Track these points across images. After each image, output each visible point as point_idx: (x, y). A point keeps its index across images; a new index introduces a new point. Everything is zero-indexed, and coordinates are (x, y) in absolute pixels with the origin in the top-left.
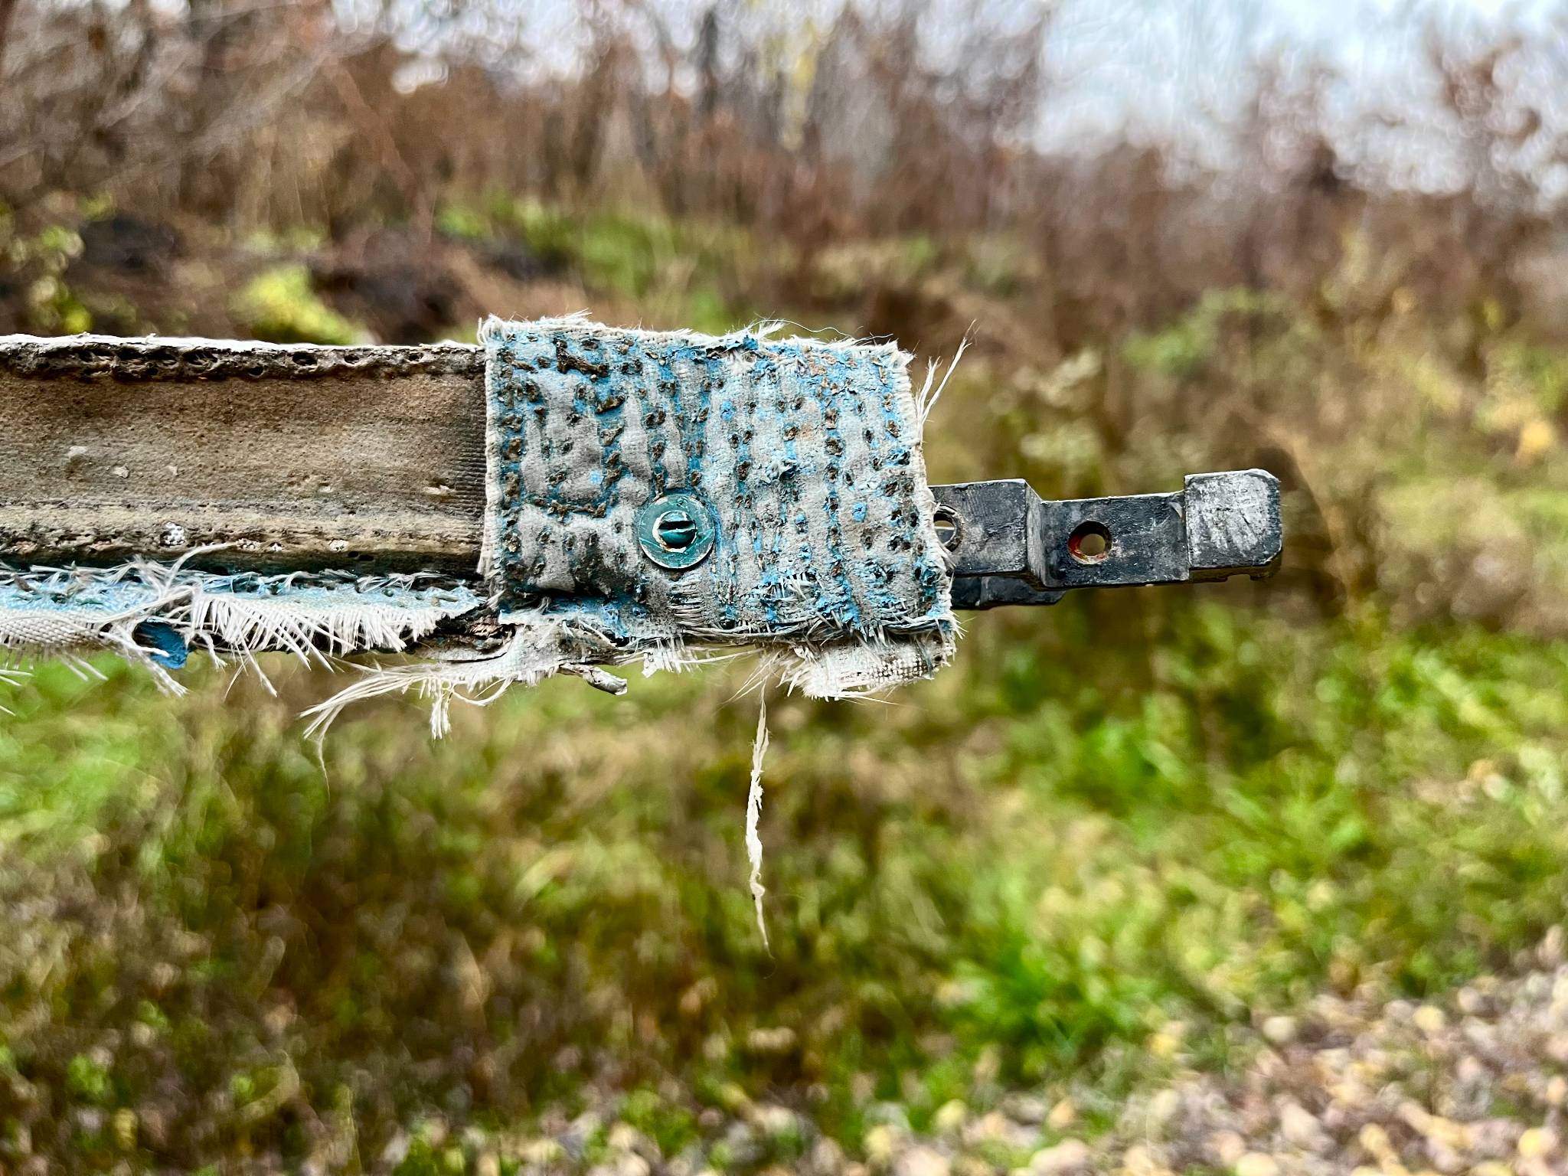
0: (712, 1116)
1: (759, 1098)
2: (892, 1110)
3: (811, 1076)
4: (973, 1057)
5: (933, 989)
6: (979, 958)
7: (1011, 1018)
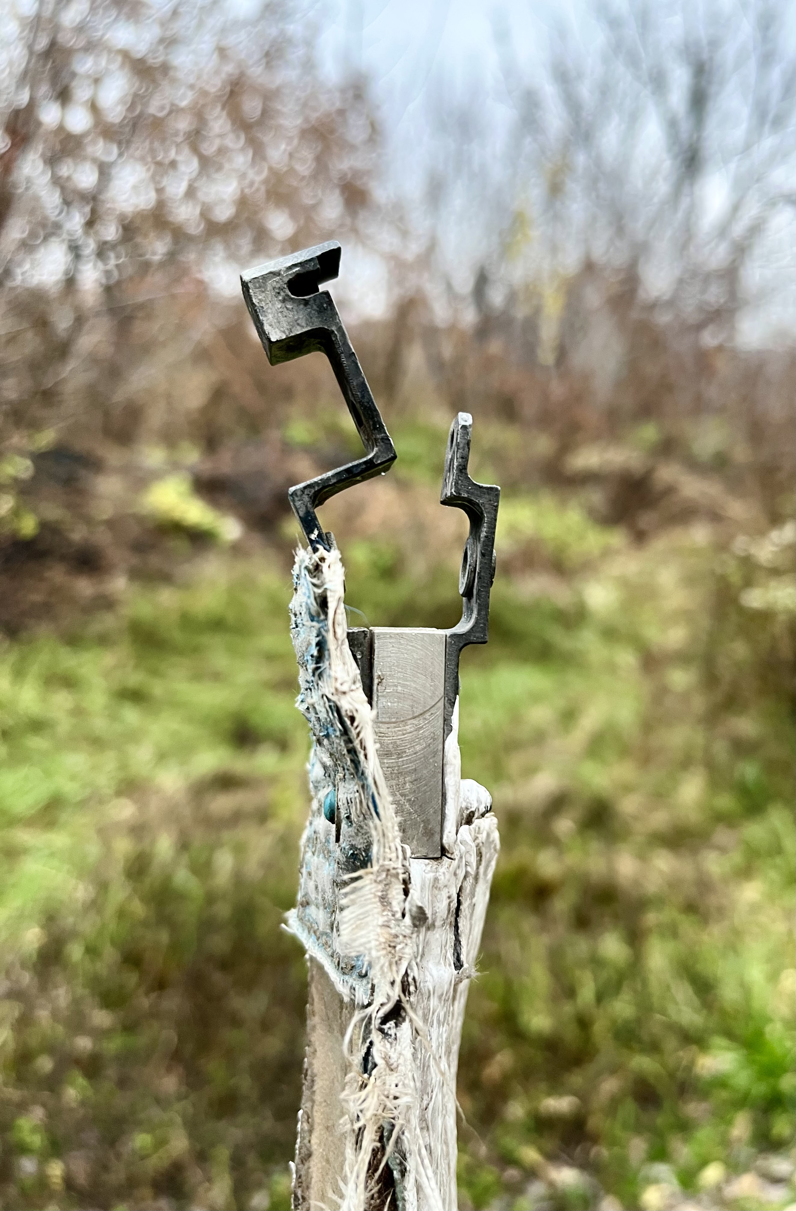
0: (512, 1173)
1: (552, 1157)
2: (661, 1169)
3: (594, 1139)
4: (729, 1123)
5: (692, 1063)
6: (729, 1034)
7: (760, 1089)
